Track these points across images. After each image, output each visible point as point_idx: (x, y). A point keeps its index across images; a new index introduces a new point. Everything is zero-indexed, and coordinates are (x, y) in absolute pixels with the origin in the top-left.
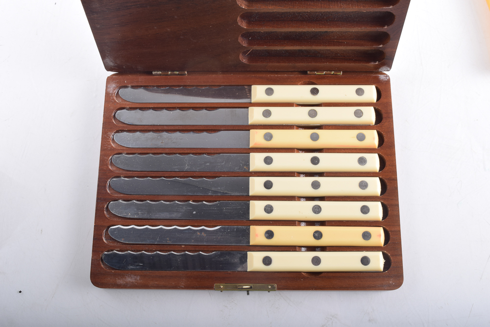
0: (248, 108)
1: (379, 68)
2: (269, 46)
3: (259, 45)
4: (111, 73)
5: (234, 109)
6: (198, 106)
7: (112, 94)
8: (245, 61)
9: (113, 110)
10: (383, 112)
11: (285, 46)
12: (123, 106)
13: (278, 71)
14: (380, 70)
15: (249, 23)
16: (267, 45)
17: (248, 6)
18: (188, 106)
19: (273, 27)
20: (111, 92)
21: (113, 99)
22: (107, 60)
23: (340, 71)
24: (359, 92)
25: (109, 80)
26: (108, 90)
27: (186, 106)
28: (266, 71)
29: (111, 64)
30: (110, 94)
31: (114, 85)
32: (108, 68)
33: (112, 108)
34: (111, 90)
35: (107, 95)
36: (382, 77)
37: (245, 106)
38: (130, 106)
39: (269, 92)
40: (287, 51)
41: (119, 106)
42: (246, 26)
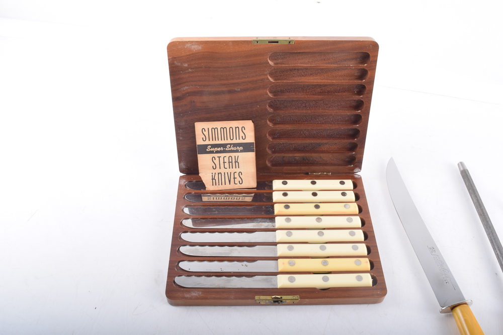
0: (272, 193)
1: (353, 170)
6: (239, 192)
8: (269, 165)
10: (359, 194)
12: (190, 192)
14: (355, 171)
15: (274, 138)
17: (274, 126)
22: (182, 164)
23: (329, 172)
24: (342, 183)
25: (181, 178)
27: (232, 192)
30: (182, 185)
31: (184, 181)
32: (181, 171)
33: (183, 193)
36: (356, 176)
38: (195, 192)
41: (187, 192)
42: (272, 140)
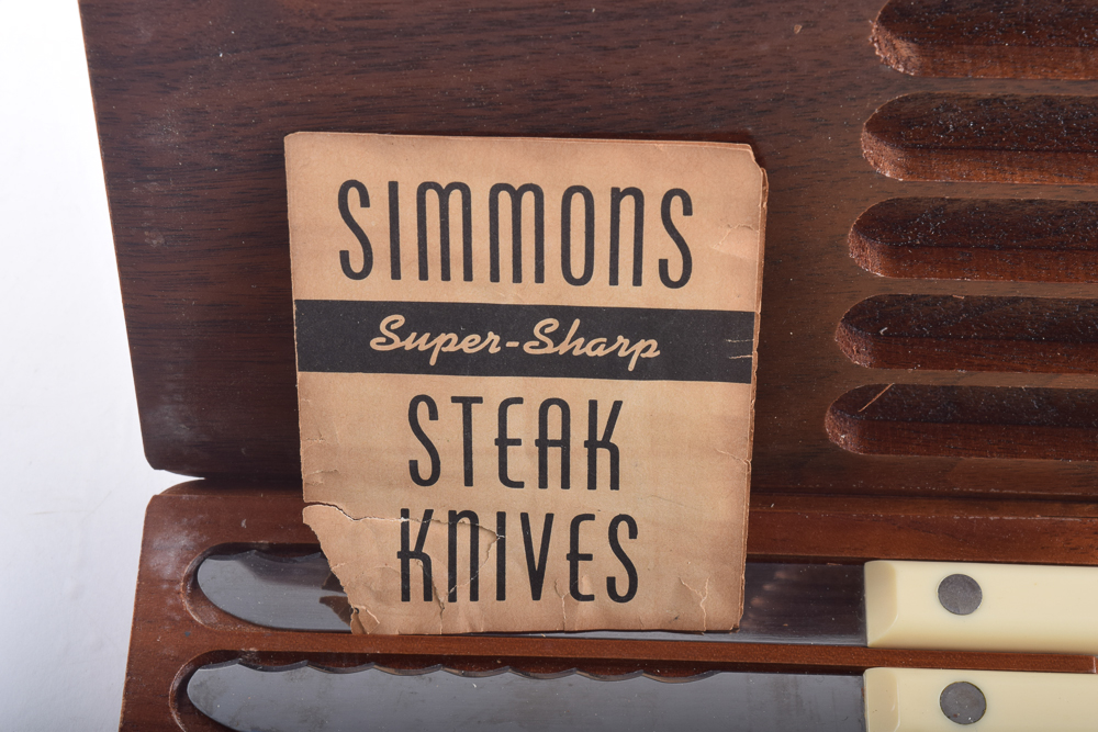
0: (859, 672)
2: (981, 368)
3: (927, 362)
4: (170, 480)
5: (791, 676)
6: (607, 656)
7: (173, 582)
8: (844, 439)
9: (178, 661)
11: (1059, 372)
12: (229, 645)
13: (1008, 498)
15: (897, 254)
16: (969, 366)
17: (909, 171)
18: (561, 654)
19: (1013, 276)
20: (168, 572)
21: (179, 608)
22: (167, 413)
25: (161, 511)
26: (156, 561)
27: (549, 652)
28: (940, 496)
29: (183, 432)
30: (162, 581)
31: (183, 540)
32: (159, 456)
33: (170, 651)
34: (169, 564)
35: (149, 585)
37: (847, 663)
38: (265, 647)
39: (960, 595)
40: (1051, 398)
41: (205, 645)
42: (885, 269)
